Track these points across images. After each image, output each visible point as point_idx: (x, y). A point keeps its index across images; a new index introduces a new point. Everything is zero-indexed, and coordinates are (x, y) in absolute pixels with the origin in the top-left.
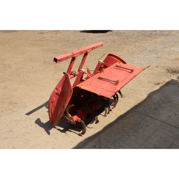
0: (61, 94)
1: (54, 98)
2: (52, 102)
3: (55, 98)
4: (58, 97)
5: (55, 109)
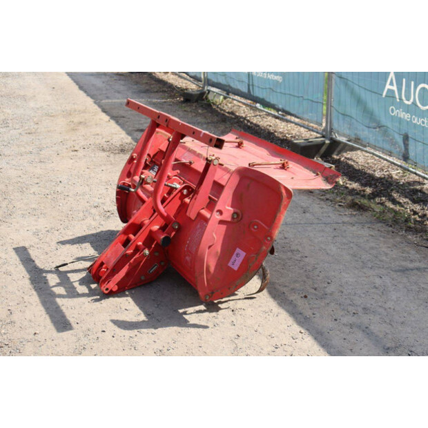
0: (233, 218)
1: (214, 235)
2: (210, 247)
3: (216, 234)
4: (224, 227)
5: (219, 259)
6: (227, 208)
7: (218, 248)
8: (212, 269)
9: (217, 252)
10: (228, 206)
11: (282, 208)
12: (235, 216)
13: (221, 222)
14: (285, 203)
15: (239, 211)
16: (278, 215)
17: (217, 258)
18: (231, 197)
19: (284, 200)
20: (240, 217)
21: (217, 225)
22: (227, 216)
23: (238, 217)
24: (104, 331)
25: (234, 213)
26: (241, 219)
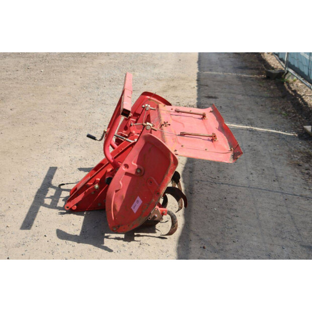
6: (133, 163)
7: (124, 194)
8: (118, 208)
9: (123, 196)
10: (134, 162)
11: (169, 172)
12: (139, 171)
13: (127, 174)
14: (172, 168)
15: (142, 168)
16: (166, 176)
17: (122, 201)
18: (137, 156)
19: (171, 165)
20: (143, 172)
21: (124, 175)
22: (132, 170)
23: (141, 172)
24: (45, 236)
25: (137, 169)
26: (143, 174)
